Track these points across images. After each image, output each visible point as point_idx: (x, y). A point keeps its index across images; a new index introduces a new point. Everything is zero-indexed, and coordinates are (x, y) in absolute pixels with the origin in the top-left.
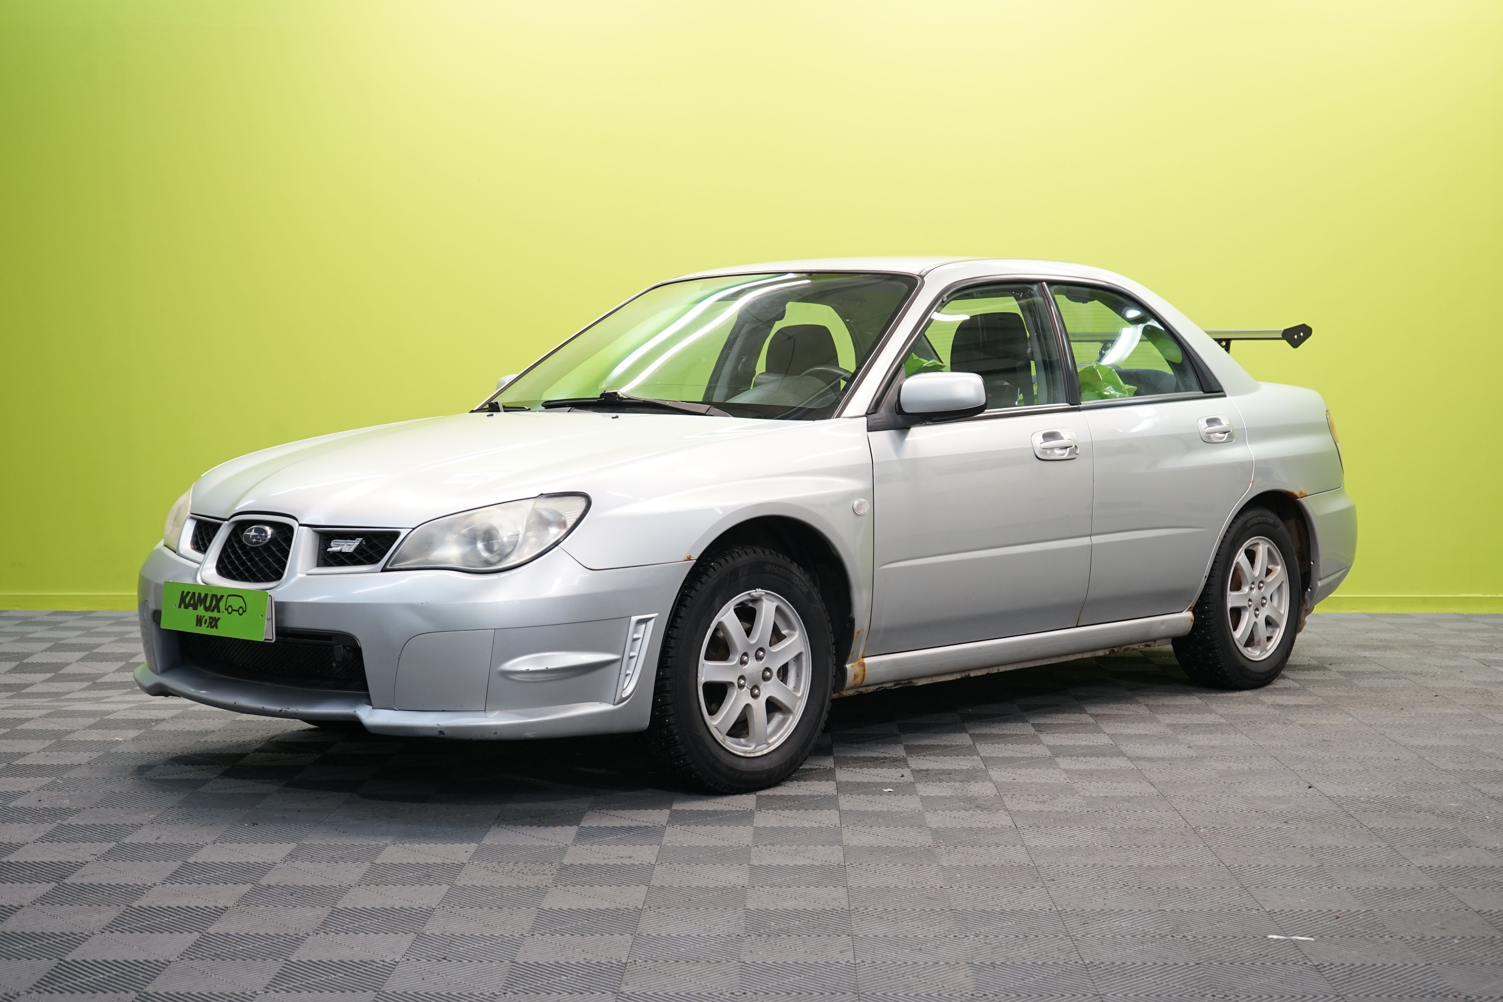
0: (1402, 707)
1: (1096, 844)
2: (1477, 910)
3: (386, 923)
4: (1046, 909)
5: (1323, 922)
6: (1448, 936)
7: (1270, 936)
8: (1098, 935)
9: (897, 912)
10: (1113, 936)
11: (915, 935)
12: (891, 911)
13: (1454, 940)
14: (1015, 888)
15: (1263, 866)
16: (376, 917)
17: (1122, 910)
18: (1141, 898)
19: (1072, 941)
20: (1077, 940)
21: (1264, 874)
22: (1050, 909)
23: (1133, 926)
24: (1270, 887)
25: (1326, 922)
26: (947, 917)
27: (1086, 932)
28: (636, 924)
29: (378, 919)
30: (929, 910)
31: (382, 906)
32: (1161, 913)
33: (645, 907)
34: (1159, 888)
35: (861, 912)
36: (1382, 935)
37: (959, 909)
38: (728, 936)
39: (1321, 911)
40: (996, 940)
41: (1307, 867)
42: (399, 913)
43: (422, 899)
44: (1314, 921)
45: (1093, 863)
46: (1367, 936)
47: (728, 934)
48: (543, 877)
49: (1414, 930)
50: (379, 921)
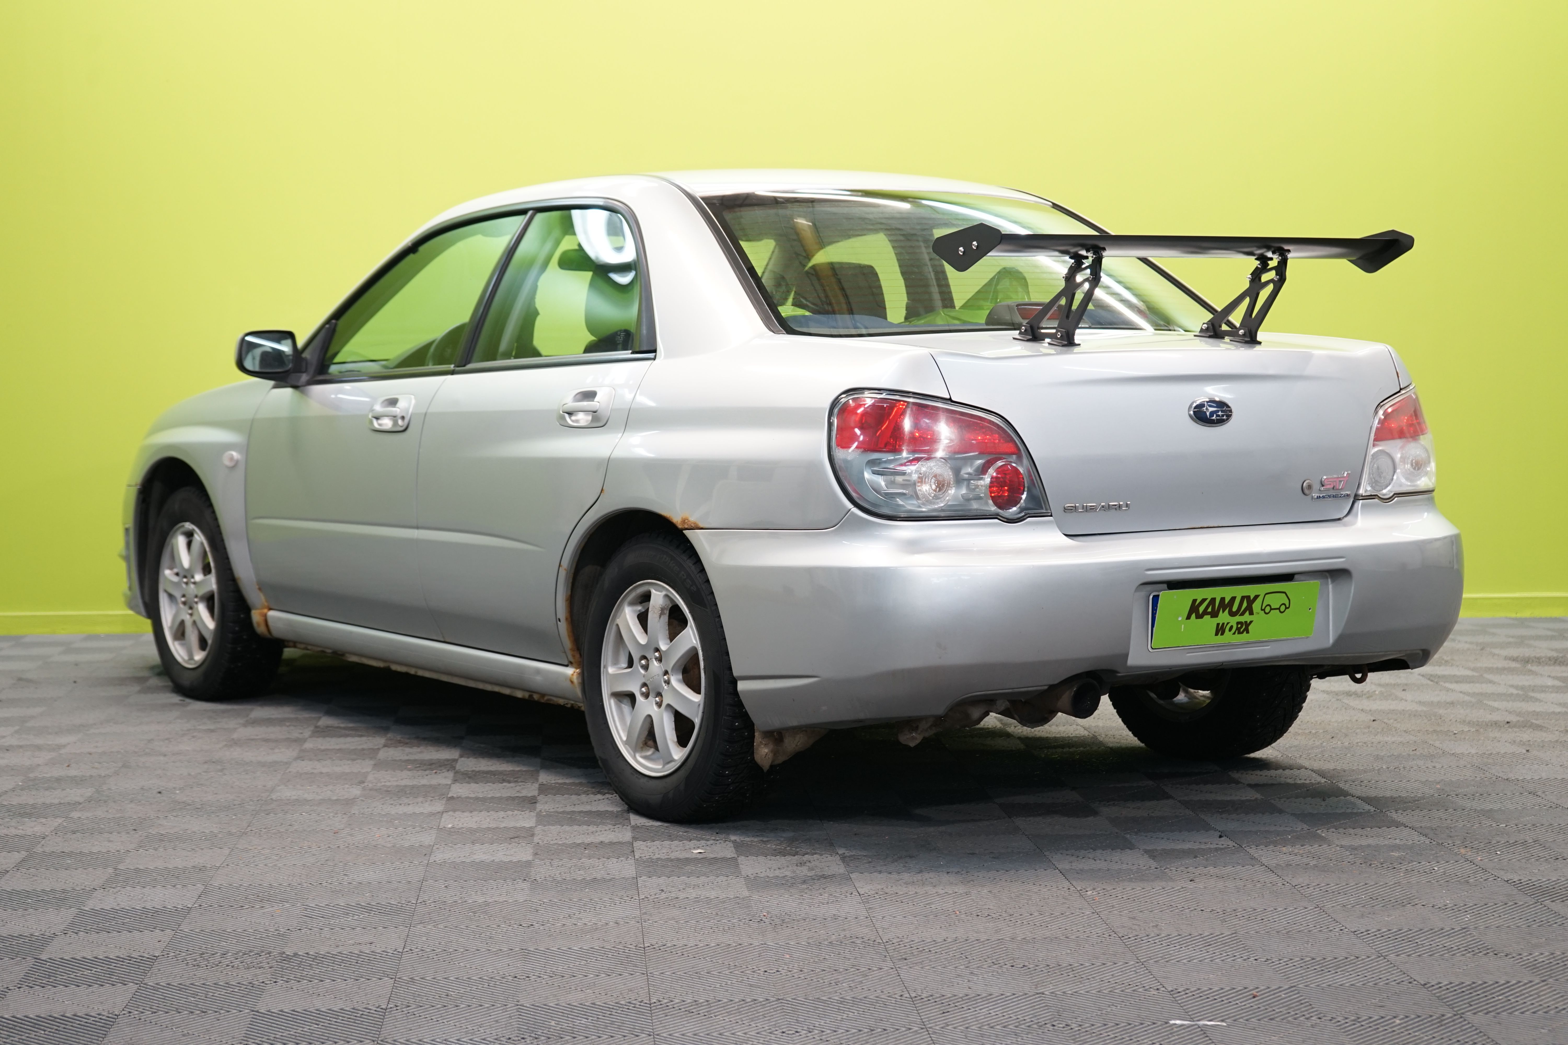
0: (1333, 735)
1: (958, 912)
2: (1423, 983)
3: (55, 1035)
4: (896, 996)
5: (1237, 1002)
6: (1388, 1015)
7: (1172, 1022)
8: (961, 1026)
9: (709, 1004)
10: (979, 1028)
11: (733, 1032)
12: (703, 1003)
13: (1395, 1020)
14: (858, 970)
15: (1163, 935)
16: (43, 1028)
17: (991, 995)
18: (1014, 979)
19: (929, 1034)
20: (935, 1033)
21: (1165, 945)
22: (901, 996)
23: (1004, 1014)
24: (1172, 961)
25: (1241, 1003)
26: (773, 1008)
27: (946, 1023)
28: (378, 1028)
29: (45, 1031)
30: (749, 1000)
31: (49, 1014)
32: (1039, 997)
33: (390, 1006)
34: (1037, 966)
35: (665, 1005)
36: (1308, 1016)
37: (788, 999)
38: (496, 1039)
39: (1234, 989)
40: (834, 1035)
41: (1217, 936)
42: (72, 1023)
43: (102, 1003)
44: (1226, 1002)
45: (955, 936)
46: (1290, 1019)
47: (496, 1037)
48: (259, 971)
49: (1348, 1010)
50: (46, 1032)
